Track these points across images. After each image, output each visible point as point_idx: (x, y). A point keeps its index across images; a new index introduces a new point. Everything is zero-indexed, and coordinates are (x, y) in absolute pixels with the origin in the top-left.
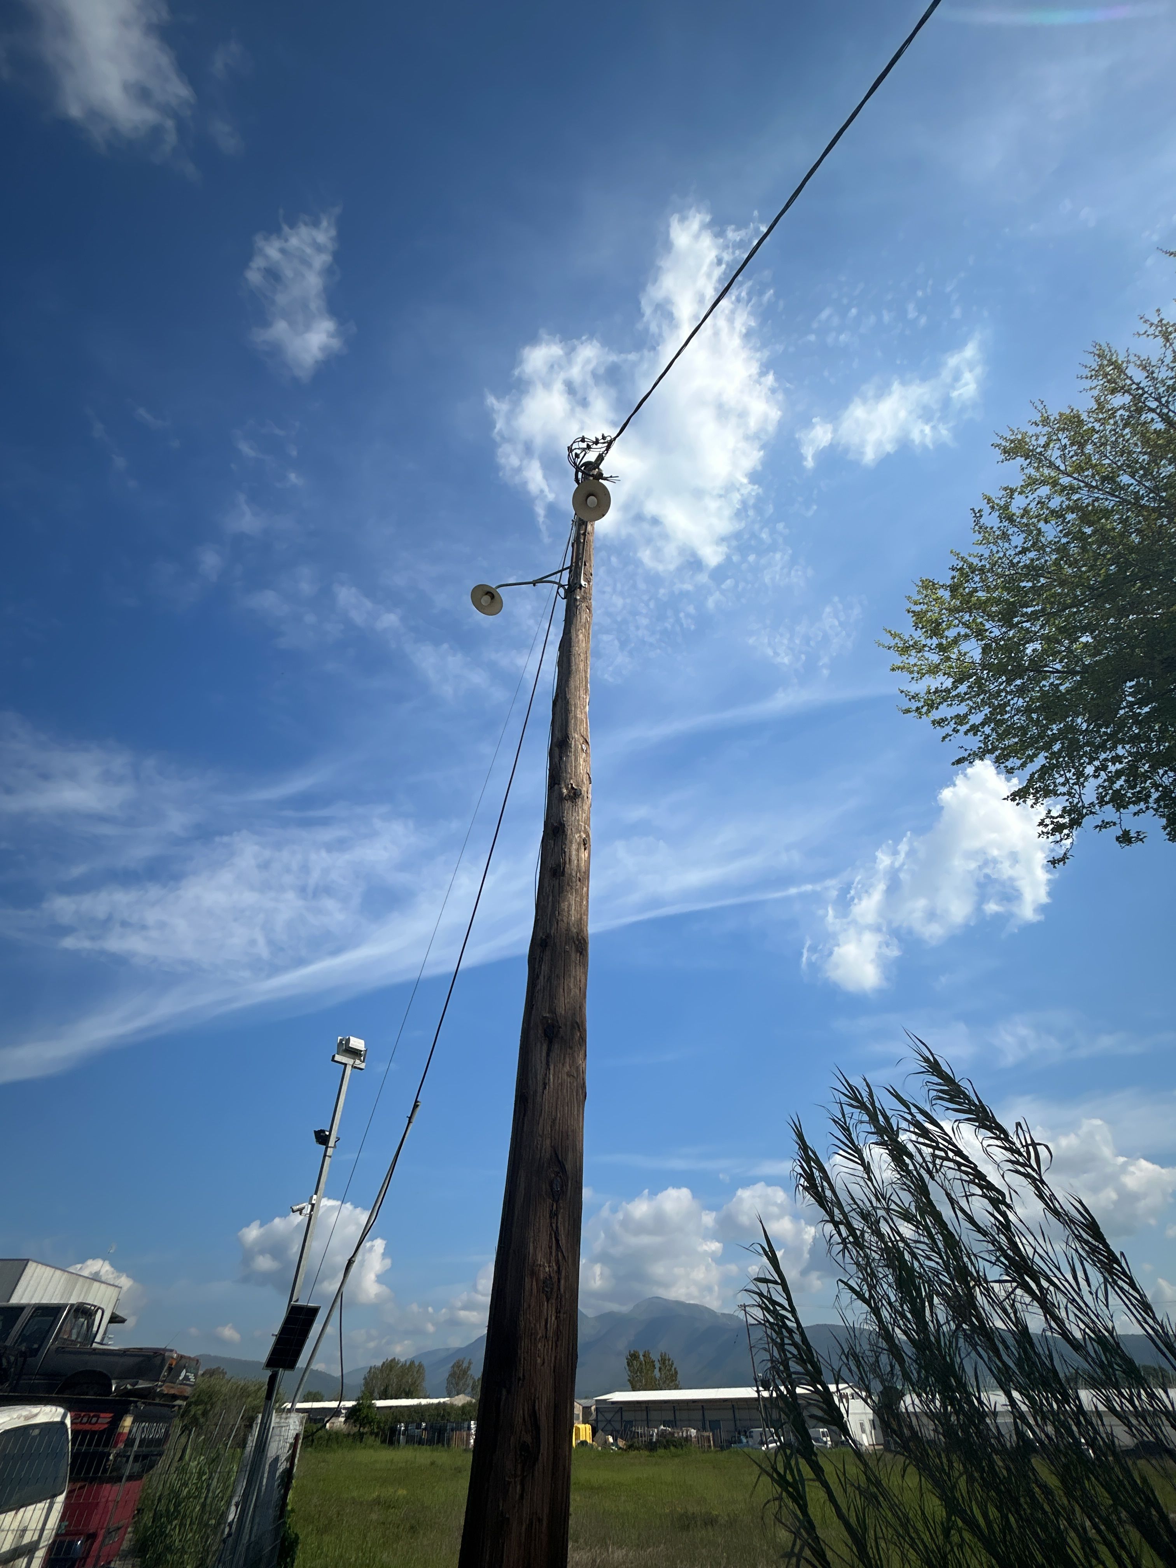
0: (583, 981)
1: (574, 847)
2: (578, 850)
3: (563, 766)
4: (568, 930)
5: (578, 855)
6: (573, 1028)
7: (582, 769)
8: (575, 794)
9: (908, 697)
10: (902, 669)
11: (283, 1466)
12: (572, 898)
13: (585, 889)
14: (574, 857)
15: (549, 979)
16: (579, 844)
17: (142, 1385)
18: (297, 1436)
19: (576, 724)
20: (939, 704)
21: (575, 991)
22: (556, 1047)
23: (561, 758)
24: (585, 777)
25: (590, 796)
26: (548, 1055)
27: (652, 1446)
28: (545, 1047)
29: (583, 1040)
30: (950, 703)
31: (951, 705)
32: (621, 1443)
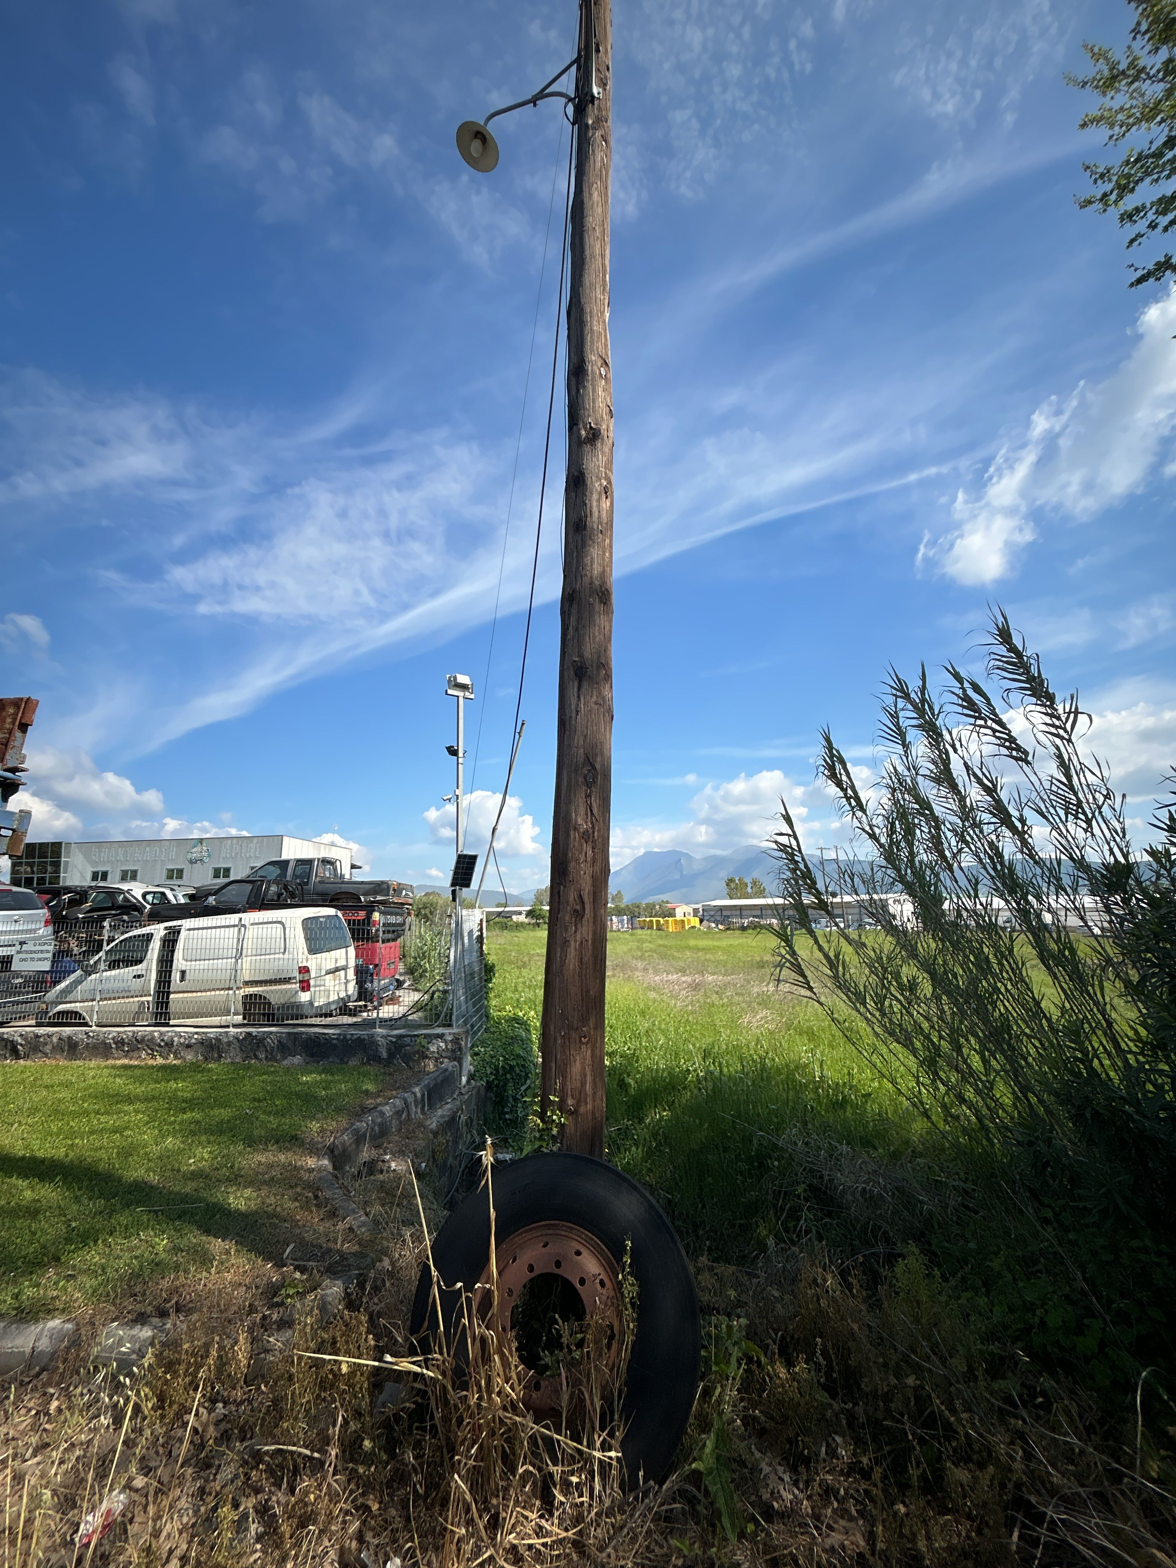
0: (607, 628)
1: (595, 497)
2: (599, 501)
3: (580, 401)
4: (591, 583)
5: (599, 506)
6: (598, 668)
7: (601, 404)
8: (594, 435)
9: (1094, 177)
10: (1098, 122)
11: (477, 934)
12: (594, 552)
13: (607, 541)
14: (595, 509)
15: (577, 629)
16: (600, 494)
17: (379, 898)
18: (481, 920)
19: (592, 342)
20: (1137, 183)
21: (599, 638)
22: (585, 684)
23: (578, 391)
24: (606, 410)
25: (611, 434)
26: (579, 689)
27: (743, 929)
28: (576, 684)
29: (608, 677)
30: (1155, 176)
31: (1157, 180)
32: (720, 927)
